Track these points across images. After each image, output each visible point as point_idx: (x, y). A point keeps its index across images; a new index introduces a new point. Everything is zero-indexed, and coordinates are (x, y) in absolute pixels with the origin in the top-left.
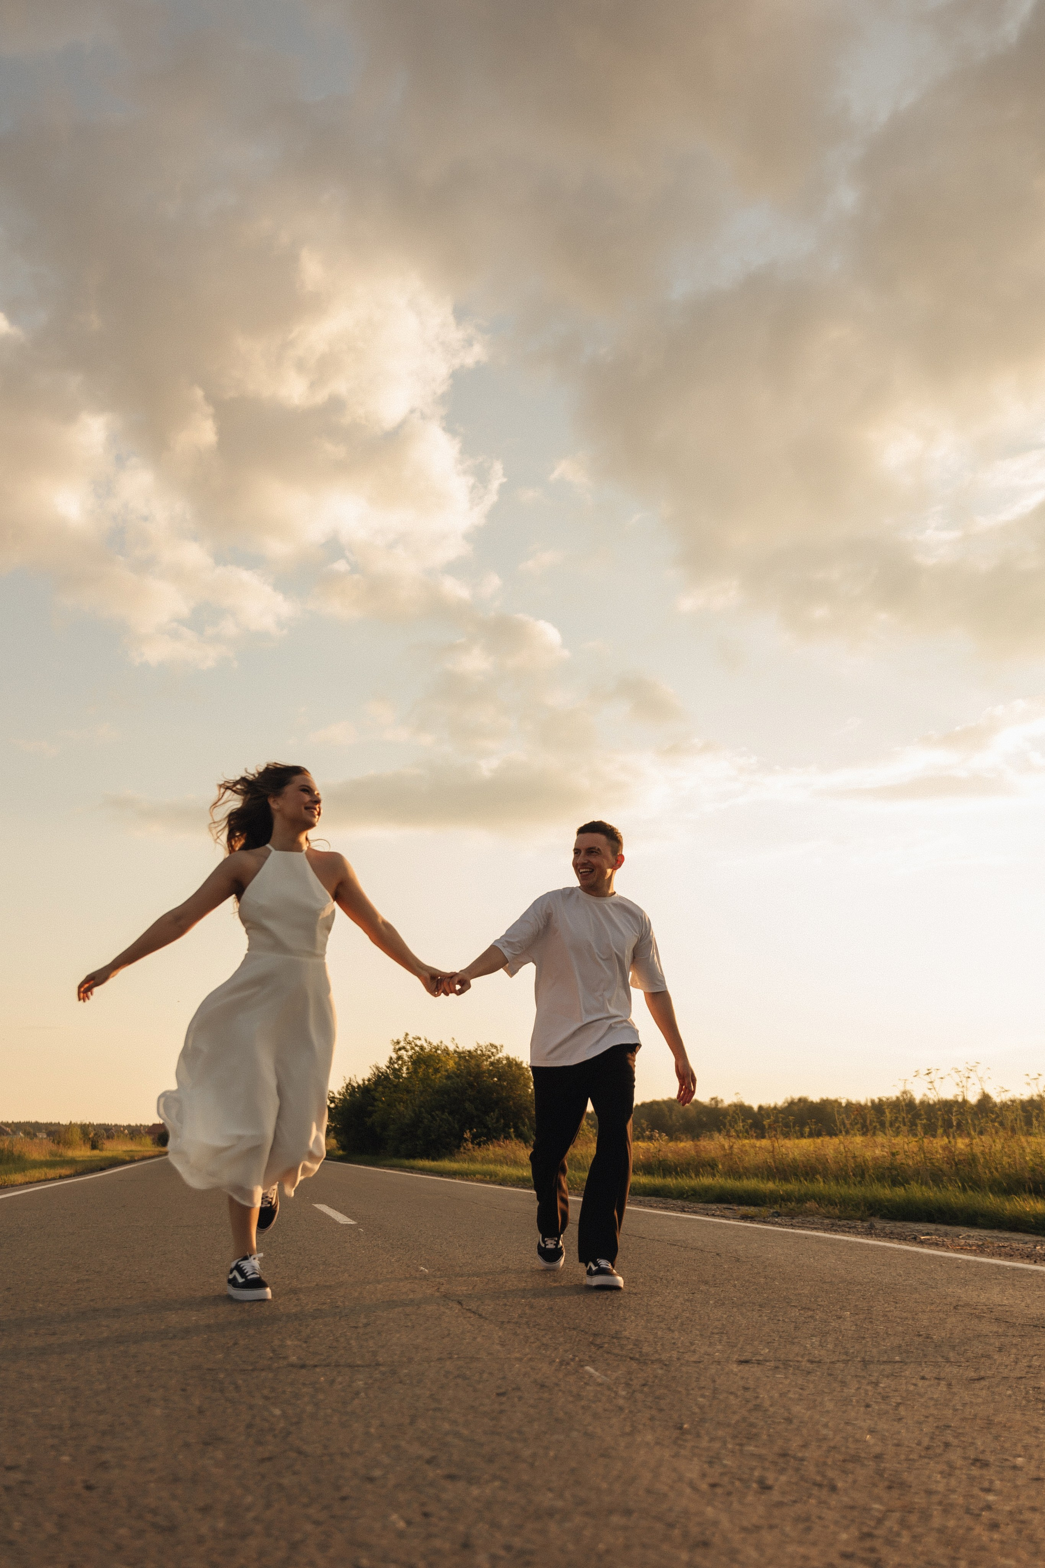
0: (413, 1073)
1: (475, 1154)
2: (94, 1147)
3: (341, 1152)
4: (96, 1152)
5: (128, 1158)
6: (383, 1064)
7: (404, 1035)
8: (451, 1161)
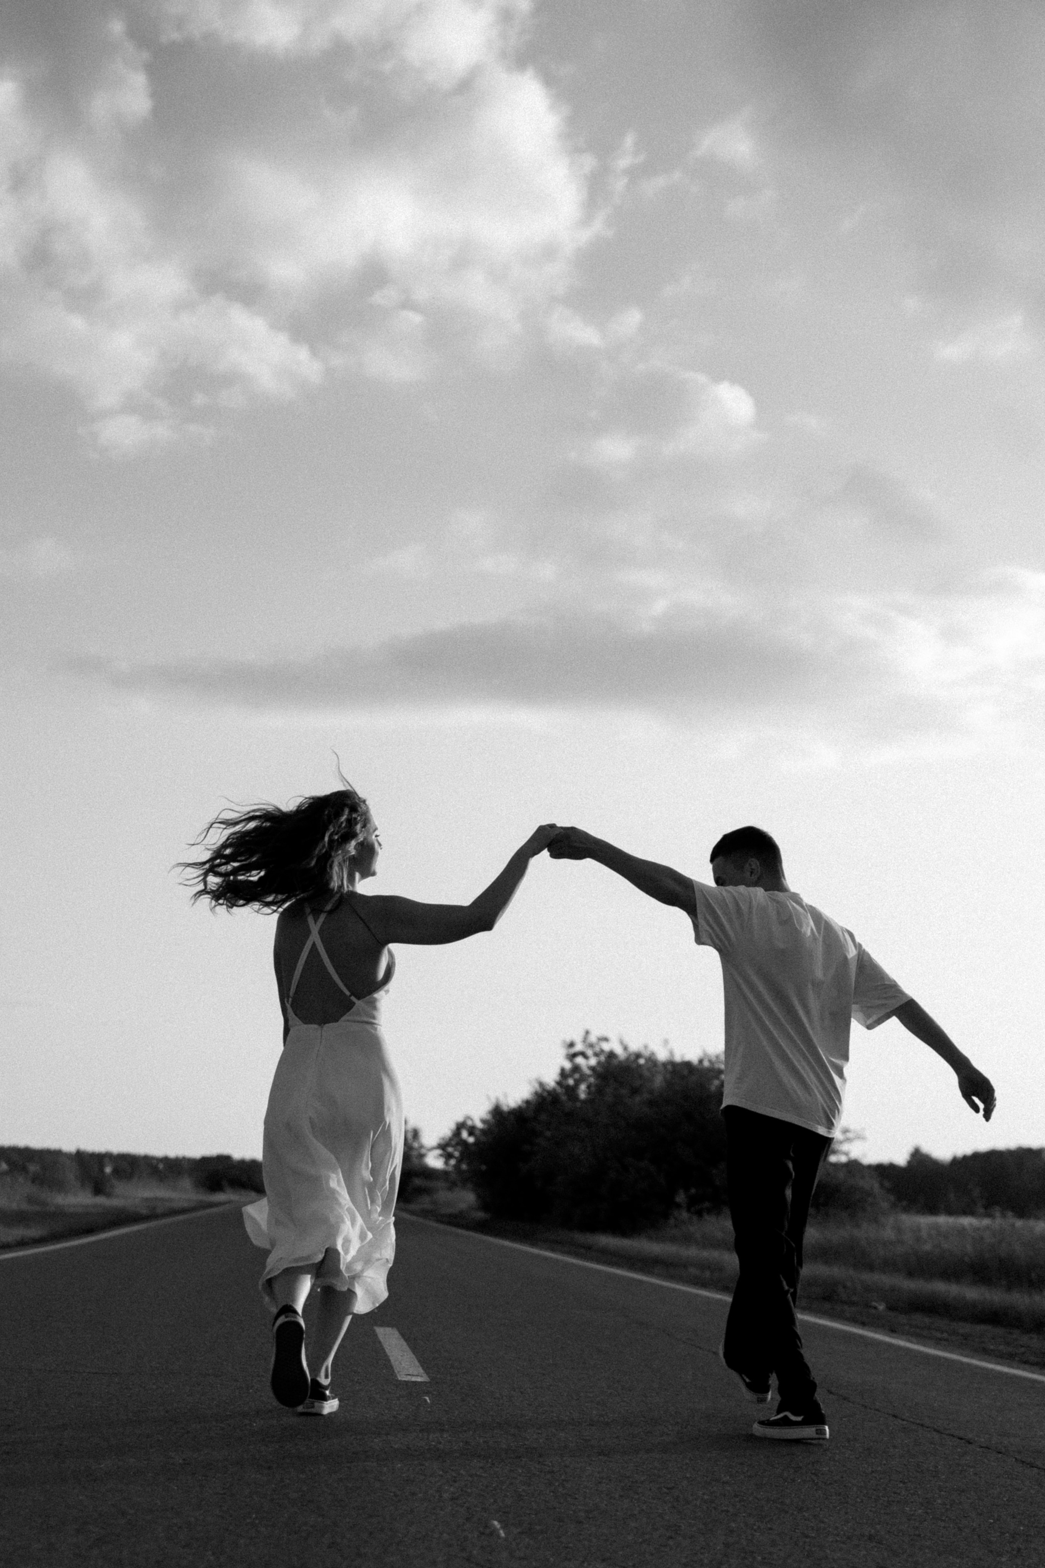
0: (597, 1092)
1: (692, 1229)
2: (98, 1190)
3: (480, 1215)
4: (101, 1200)
5: (144, 1212)
6: (551, 1078)
7: (582, 1033)
8: (650, 1238)
